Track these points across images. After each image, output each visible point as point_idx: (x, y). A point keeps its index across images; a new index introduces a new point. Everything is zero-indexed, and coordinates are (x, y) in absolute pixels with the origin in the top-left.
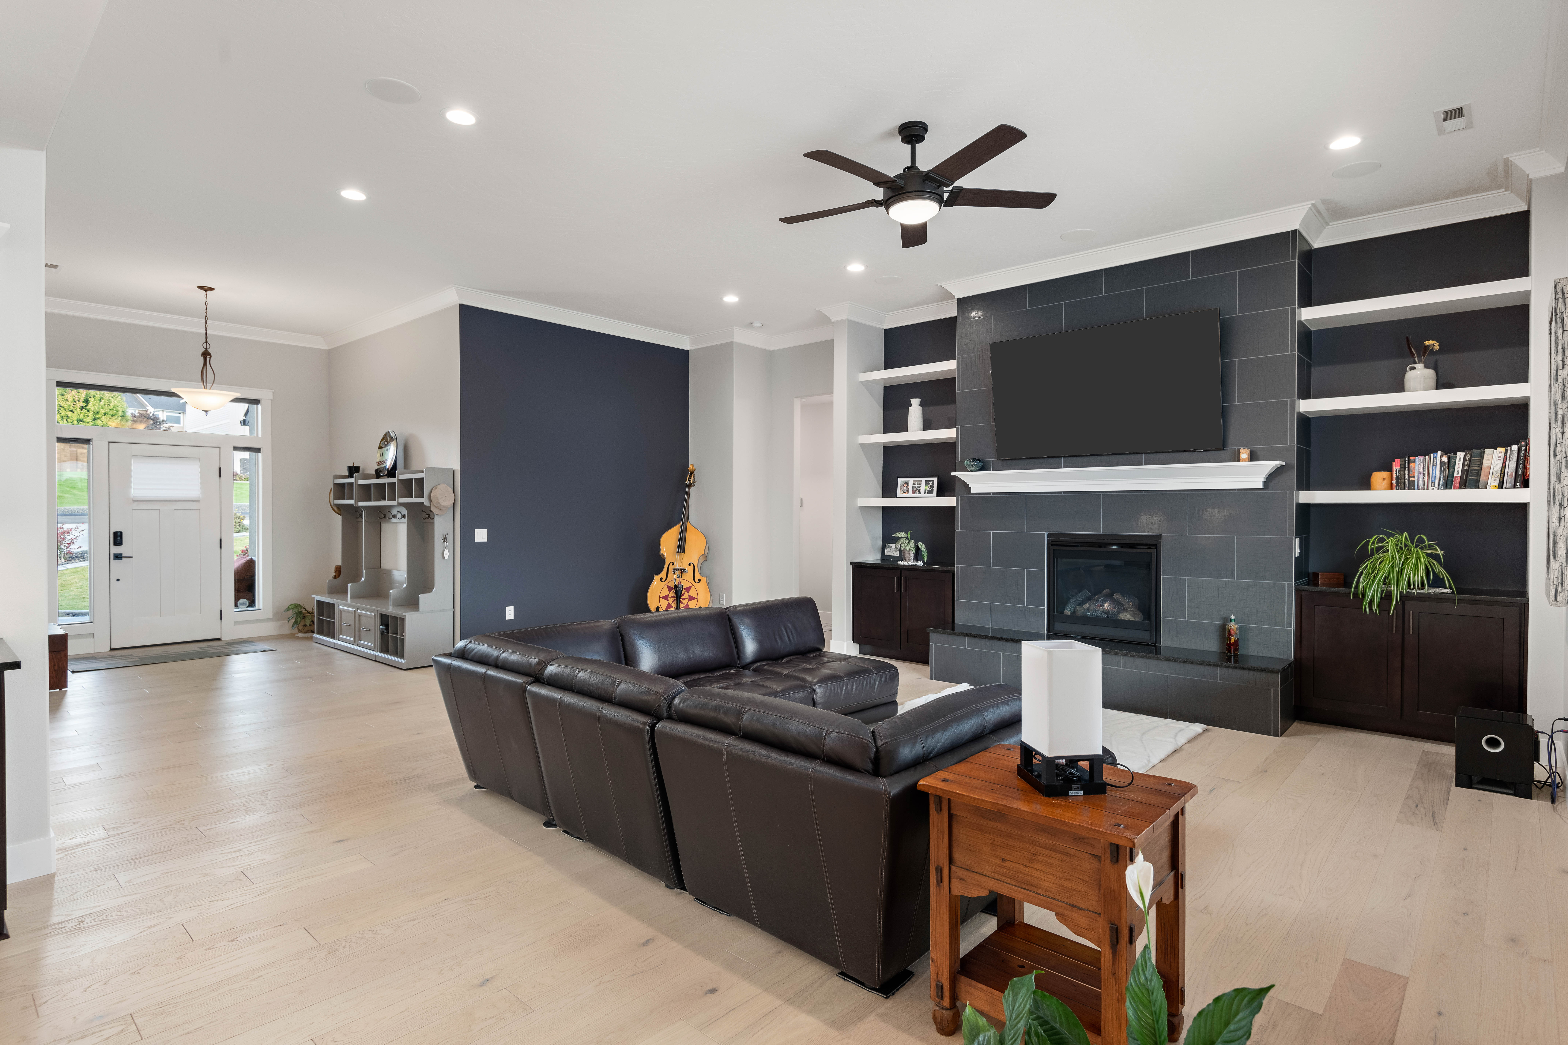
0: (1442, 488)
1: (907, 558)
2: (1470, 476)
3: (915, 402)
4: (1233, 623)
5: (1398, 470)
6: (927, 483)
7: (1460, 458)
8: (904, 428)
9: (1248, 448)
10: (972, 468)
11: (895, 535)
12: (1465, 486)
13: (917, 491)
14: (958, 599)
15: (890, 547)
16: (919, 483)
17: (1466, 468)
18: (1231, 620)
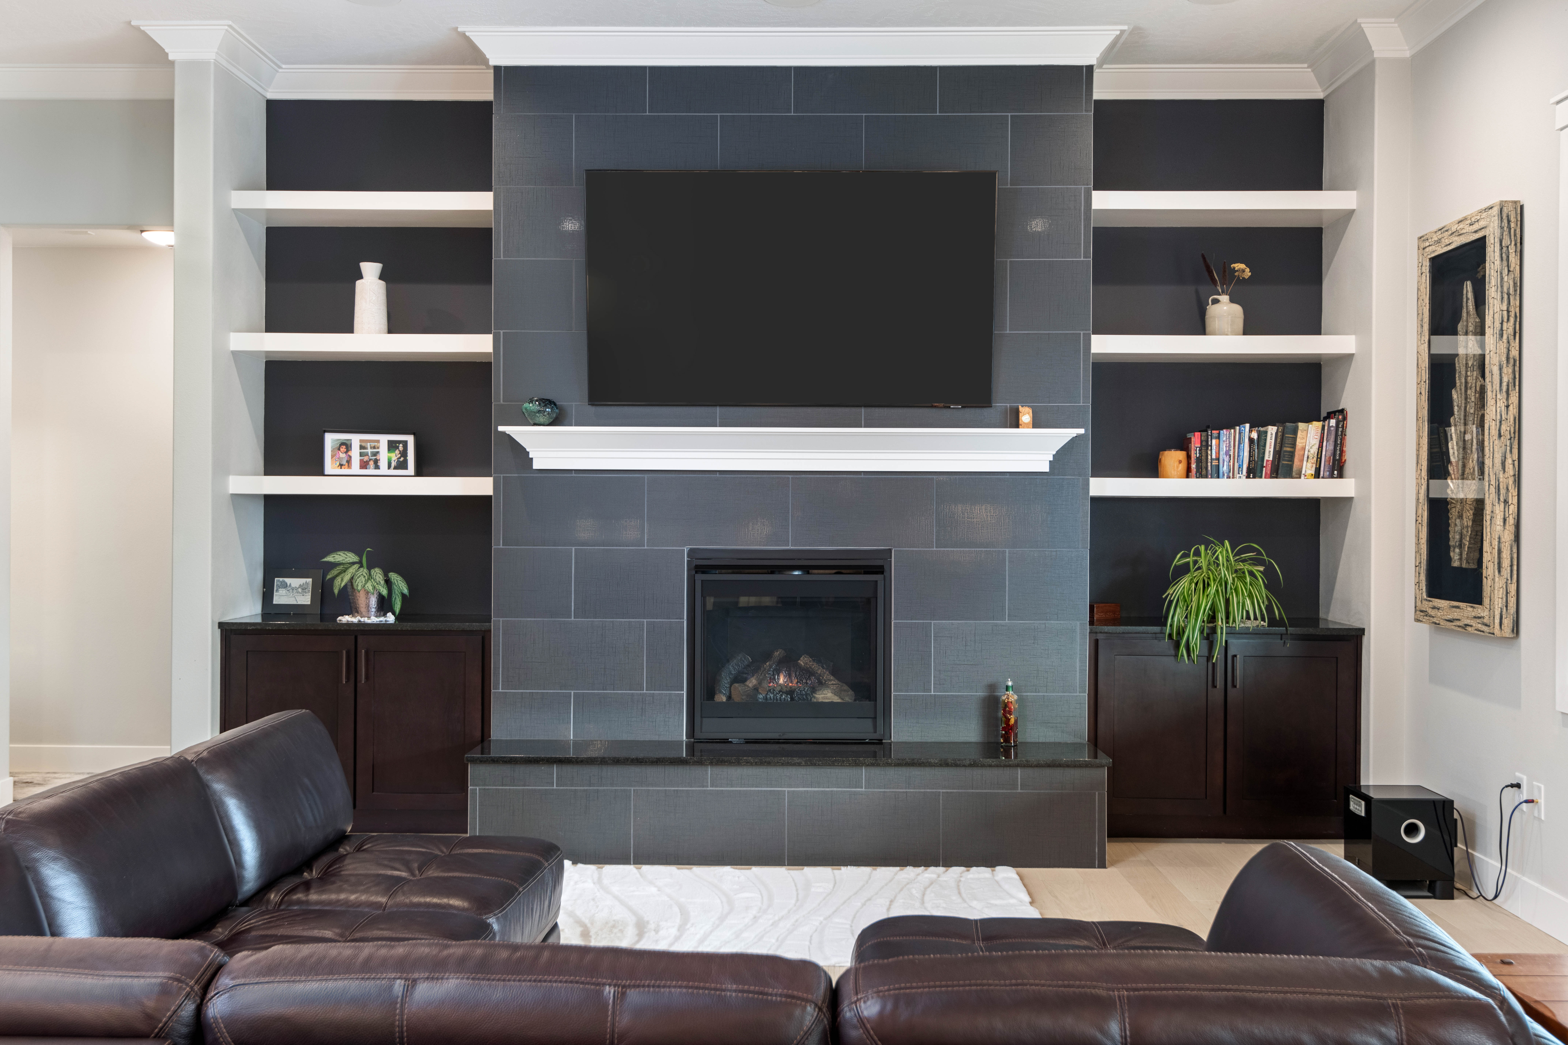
0: (1251, 477)
1: (363, 609)
2: (1284, 460)
3: (371, 270)
4: (1011, 692)
5: (1198, 449)
6: (392, 446)
7: (1272, 434)
8: (346, 325)
9: (1029, 406)
10: (542, 419)
11: (330, 559)
12: (1277, 474)
13: (372, 463)
14: (498, 689)
15: (285, 586)
16: (373, 444)
17: (1278, 448)
18: (1007, 688)
